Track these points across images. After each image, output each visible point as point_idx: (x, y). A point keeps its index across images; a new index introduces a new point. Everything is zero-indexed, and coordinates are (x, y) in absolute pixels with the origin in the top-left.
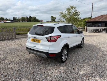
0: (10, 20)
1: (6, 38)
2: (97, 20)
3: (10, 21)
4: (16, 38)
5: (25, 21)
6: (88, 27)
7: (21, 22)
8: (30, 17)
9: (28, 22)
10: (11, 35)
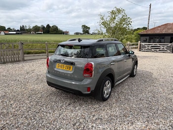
0: (15, 31)
1: (7, 60)
2: (158, 32)
3: (15, 33)
4: (24, 60)
5: (40, 32)
6: (143, 43)
7: (33, 34)
8: (48, 26)
9: (44, 33)
10: (16, 54)
